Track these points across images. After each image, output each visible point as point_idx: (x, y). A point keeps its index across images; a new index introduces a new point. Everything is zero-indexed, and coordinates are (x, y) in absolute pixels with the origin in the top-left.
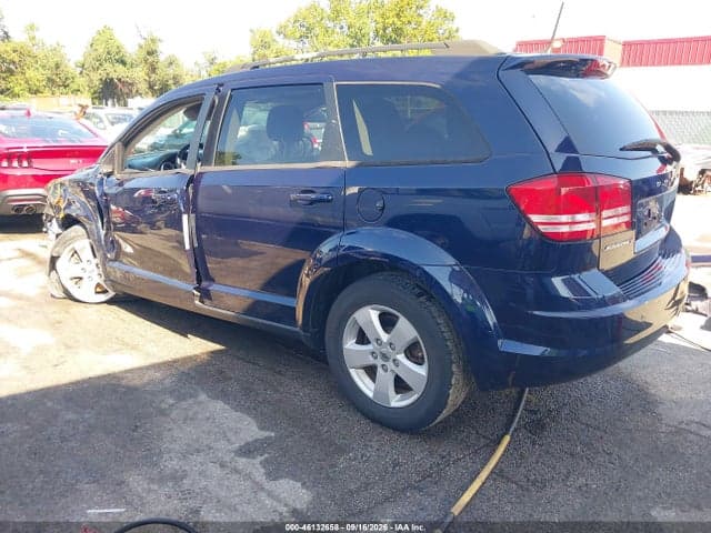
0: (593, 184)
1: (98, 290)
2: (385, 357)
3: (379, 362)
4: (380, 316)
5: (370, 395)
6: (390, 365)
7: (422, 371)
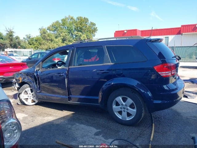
0: (170, 65)
1: (32, 101)
2: (124, 108)
3: (123, 110)
4: (122, 99)
5: (121, 118)
6: (126, 110)
7: (135, 110)
